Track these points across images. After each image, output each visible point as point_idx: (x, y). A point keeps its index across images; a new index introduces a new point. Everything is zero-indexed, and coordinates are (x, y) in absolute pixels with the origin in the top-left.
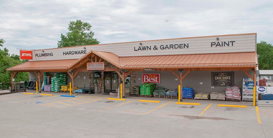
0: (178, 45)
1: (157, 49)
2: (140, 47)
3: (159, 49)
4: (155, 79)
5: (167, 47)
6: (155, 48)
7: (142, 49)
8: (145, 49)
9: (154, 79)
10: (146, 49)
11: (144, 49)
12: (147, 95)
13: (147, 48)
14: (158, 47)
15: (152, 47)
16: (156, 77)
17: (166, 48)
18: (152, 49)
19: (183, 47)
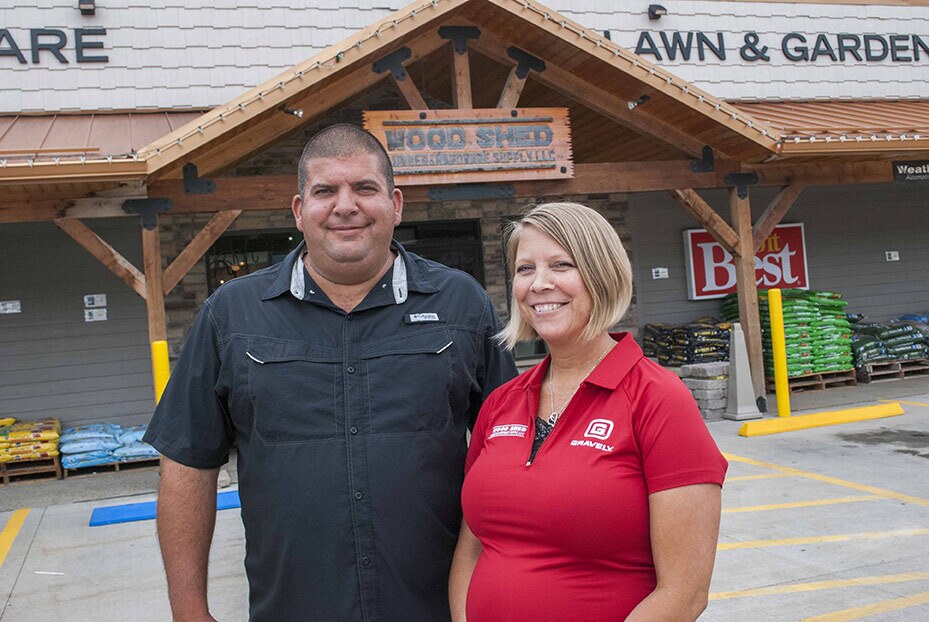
0: (883, 42)
1: (762, 56)
2: (645, 35)
3: (776, 56)
4: (780, 265)
5: (822, 48)
6: (751, 47)
7: (663, 52)
8: (686, 57)
9: (771, 260)
10: (694, 53)
11: (678, 53)
12: (834, 368)
13: (695, 43)
14: (771, 41)
15: (733, 43)
16: (782, 247)
17: (817, 52)
18: (733, 56)
19: (910, 54)
